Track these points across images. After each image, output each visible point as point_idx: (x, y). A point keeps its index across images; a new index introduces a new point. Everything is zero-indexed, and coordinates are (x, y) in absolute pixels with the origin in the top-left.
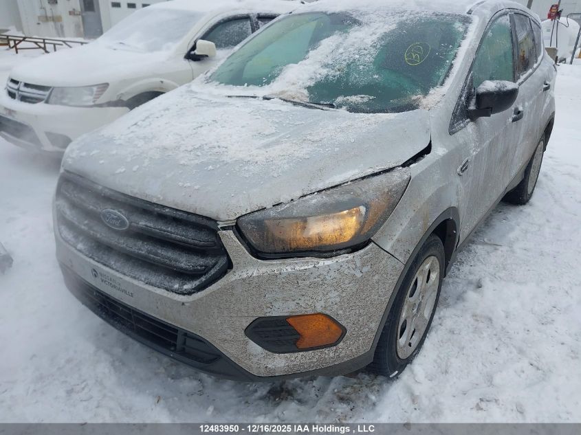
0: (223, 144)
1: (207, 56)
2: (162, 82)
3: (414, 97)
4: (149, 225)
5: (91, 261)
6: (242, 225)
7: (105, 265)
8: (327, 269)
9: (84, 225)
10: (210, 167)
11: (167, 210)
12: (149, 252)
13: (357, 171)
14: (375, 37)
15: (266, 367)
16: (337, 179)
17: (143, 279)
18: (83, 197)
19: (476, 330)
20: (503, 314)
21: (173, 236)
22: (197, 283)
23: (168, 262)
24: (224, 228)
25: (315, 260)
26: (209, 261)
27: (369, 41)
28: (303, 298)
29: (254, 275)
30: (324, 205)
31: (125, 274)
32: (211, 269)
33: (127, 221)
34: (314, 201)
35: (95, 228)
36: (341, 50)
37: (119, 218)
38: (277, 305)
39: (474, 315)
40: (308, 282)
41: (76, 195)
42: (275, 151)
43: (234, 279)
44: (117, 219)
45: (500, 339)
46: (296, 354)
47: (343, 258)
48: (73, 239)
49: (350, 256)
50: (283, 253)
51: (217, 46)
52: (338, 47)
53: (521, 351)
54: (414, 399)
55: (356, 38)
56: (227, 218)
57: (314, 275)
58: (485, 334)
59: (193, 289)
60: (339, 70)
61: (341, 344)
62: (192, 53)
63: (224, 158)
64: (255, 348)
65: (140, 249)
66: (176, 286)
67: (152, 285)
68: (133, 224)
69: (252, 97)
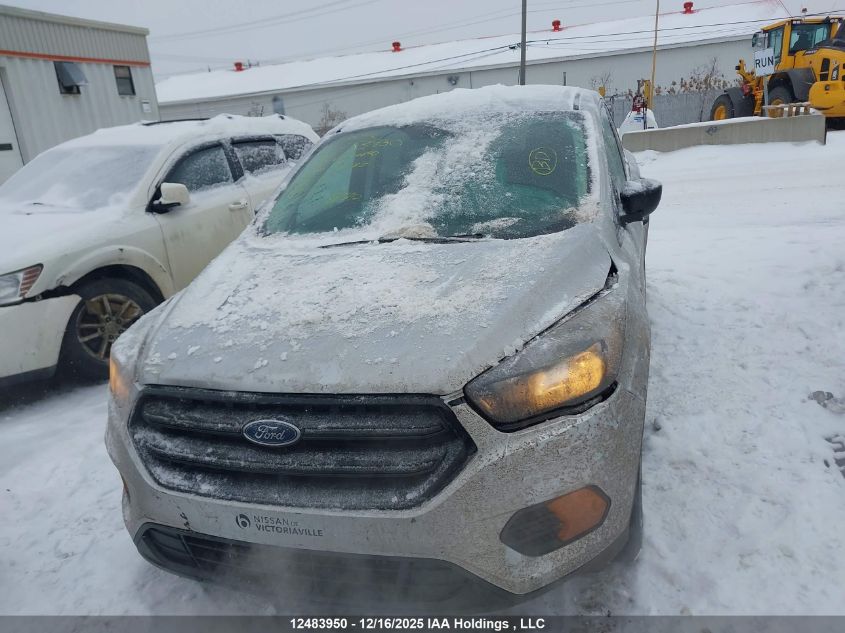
0: (387, 302)
1: (179, 204)
2: (121, 250)
3: (566, 211)
4: (334, 425)
5: (235, 504)
6: (473, 394)
7: (262, 503)
8: (586, 426)
9: (208, 455)
10: (393, 333)
11: (363, 398)
12: (341, 463)
13: (564, 304)
14: (482, 148)
15: (532, 578)
16: (550, 316)
17: (338, 504)
18: (197, 415)
19: (683, 480)
20: (699, 453)
21: (378, 430)
22: (425, 486)
23: (375, 468)
24: (452, 403)
25: (571, 418)
26: (437, 452)
27: (478, 153)
28: (566, 471)
29: (507, 454)
30: (560, 348)
31: (303, 506)
32: (441, 463)
33: (297, 429)
34: (545, 346)
35: (232, 454)
36: (448, 170)
37: (281, 428)
38: (538, 487)
39: (672, 463)
40: (568, 449)
41: (183, 416)
42: (460, 297)
43: (480, 467)
44: (278, 431)
45: (715, 482)
46: (561, 550)
47: (599, 408)
48: (186, 483)
49: (605, 403)
50: (528, 418)
51: (190, 188)
52: (440, 166)
53: (745, 489)
54: (671, 579)
55: (458, 153)
56: (453, 390)
57: (575, 438)
58: (697, 481)
59: (423, 496)
60: (458, 194)
61: (606, 522)
62: (156, 202)
63: (401, 319)
64: (514, 556)
65: (324, 464)
66: (395, 499)
67: (355, 509)
68: (307, 430)
69: (361, 242)
